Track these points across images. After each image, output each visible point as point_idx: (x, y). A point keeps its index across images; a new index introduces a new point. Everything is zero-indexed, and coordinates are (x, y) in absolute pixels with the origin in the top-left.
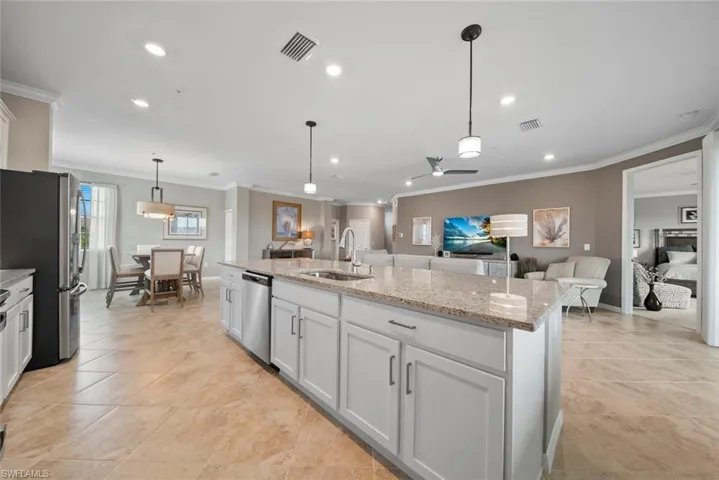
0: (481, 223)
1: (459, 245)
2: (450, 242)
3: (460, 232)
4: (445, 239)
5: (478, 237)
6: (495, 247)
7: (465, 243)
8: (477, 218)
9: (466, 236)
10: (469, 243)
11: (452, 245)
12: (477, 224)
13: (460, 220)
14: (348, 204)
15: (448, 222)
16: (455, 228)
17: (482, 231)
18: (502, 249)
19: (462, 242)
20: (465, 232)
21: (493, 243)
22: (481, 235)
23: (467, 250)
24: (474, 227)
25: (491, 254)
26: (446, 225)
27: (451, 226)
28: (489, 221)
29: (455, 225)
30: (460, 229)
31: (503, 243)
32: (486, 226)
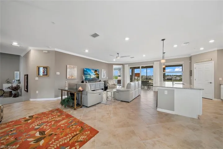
3: (89, 73)
5: (93, 76)
7: (90, 78)
8: (93, 70)
9: (90, 75)
10: (92, 77)
12: (93, 71)
13: (89, 69)
15: (85, 69)
16: (87, 72)
17: (94, 74)
18: (98, 79)
19: (90, 77)
20: (90, 74)
22: (94, 75)
24: (92, 72)
27: (86, 71)
28: (96, 71)
29: (88, 71)
30: (89, 72)
31: (98, 77)
32: (95, 72)
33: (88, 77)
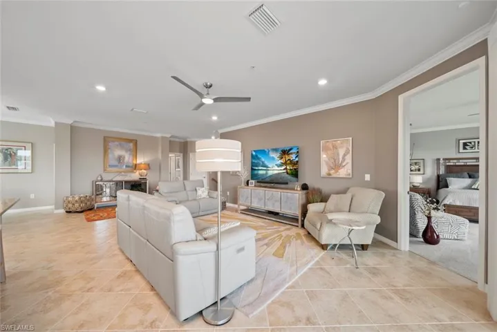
0: (278, 155)
1: (263, 175)
2: (256, 172)
3: (263, 162)
4: (252, 169)
5: (276, 168)
6: (289, 177)
7: (267, 173)
8: (275, 150)
9: (267, 167)
10: (270, 173)
11: (257, 175)
12: (275, 155)
13: (263, 152)
14: (188, 140)
15: (254, 153)
16: (259, 159)
17: (280, 162)
18: (294, 179)
19: (264, 172)
20: (266, 163)
21: (287, 173)
22: (279, 166)
23: (268, 180)
24: (273, 158)
25: (287, 183)
26: (253, 157)
27: (256, 157)
28: (285, 152)
29: (259, 156)
30: (263, 160)
31: (295, 174)
32: (282, 158)
33: (261, 172)
